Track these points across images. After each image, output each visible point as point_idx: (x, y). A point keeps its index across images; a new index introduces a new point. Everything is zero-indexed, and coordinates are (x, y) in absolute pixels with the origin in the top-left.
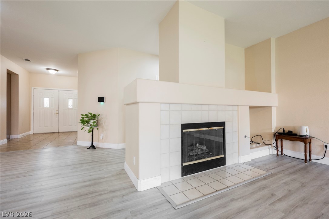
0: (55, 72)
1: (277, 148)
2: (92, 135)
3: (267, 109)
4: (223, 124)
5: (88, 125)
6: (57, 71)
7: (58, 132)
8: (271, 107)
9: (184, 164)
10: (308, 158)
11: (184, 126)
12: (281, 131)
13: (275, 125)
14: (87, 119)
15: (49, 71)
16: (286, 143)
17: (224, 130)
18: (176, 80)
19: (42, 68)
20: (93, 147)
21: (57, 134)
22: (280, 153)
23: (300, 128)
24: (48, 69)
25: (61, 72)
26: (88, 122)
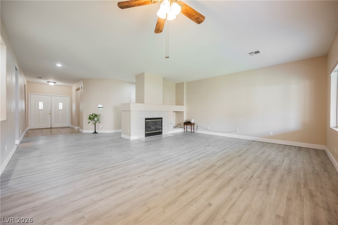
0: (53, 84)
1: (184, 129)
2: (95, 126)
3: (182, 113)
4: (161, 118)
5: (93, 120)
6: (55, 83)
7: (51, 128)
8: (183, 112)
9: (146, 133)
10: (193, 131)
11: (146, 119)
12: (186, 122)
13: (185, 119)
14: (92, 117)
15: (49, 83)
16: (189, 126)
17: (162, 121)
18: (143, 103)
19: (45, 81)
20: (95, 132)
21: (50, 129)
22: (186, 131)
23: (191, 120)
24: (48, 82)
25: (58, 83)
26: (93, 119)
